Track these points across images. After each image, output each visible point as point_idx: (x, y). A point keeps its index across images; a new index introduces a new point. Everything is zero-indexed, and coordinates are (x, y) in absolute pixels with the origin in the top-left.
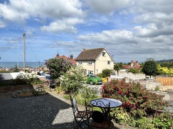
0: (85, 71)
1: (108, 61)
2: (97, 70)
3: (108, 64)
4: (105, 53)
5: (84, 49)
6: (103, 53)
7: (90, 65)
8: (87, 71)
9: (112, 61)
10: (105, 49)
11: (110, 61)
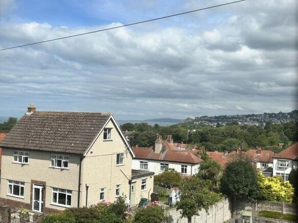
0: (41, 188)
1: (118, 155)
2: (87, 187)
3: (118, 162)
4: (110, 129)
5: (30, 109)
6: (105, 130)
7: (62, 170)
8: (47, 189)
9: (129, 154)
10: (111, 119)
11: (122, 154)
